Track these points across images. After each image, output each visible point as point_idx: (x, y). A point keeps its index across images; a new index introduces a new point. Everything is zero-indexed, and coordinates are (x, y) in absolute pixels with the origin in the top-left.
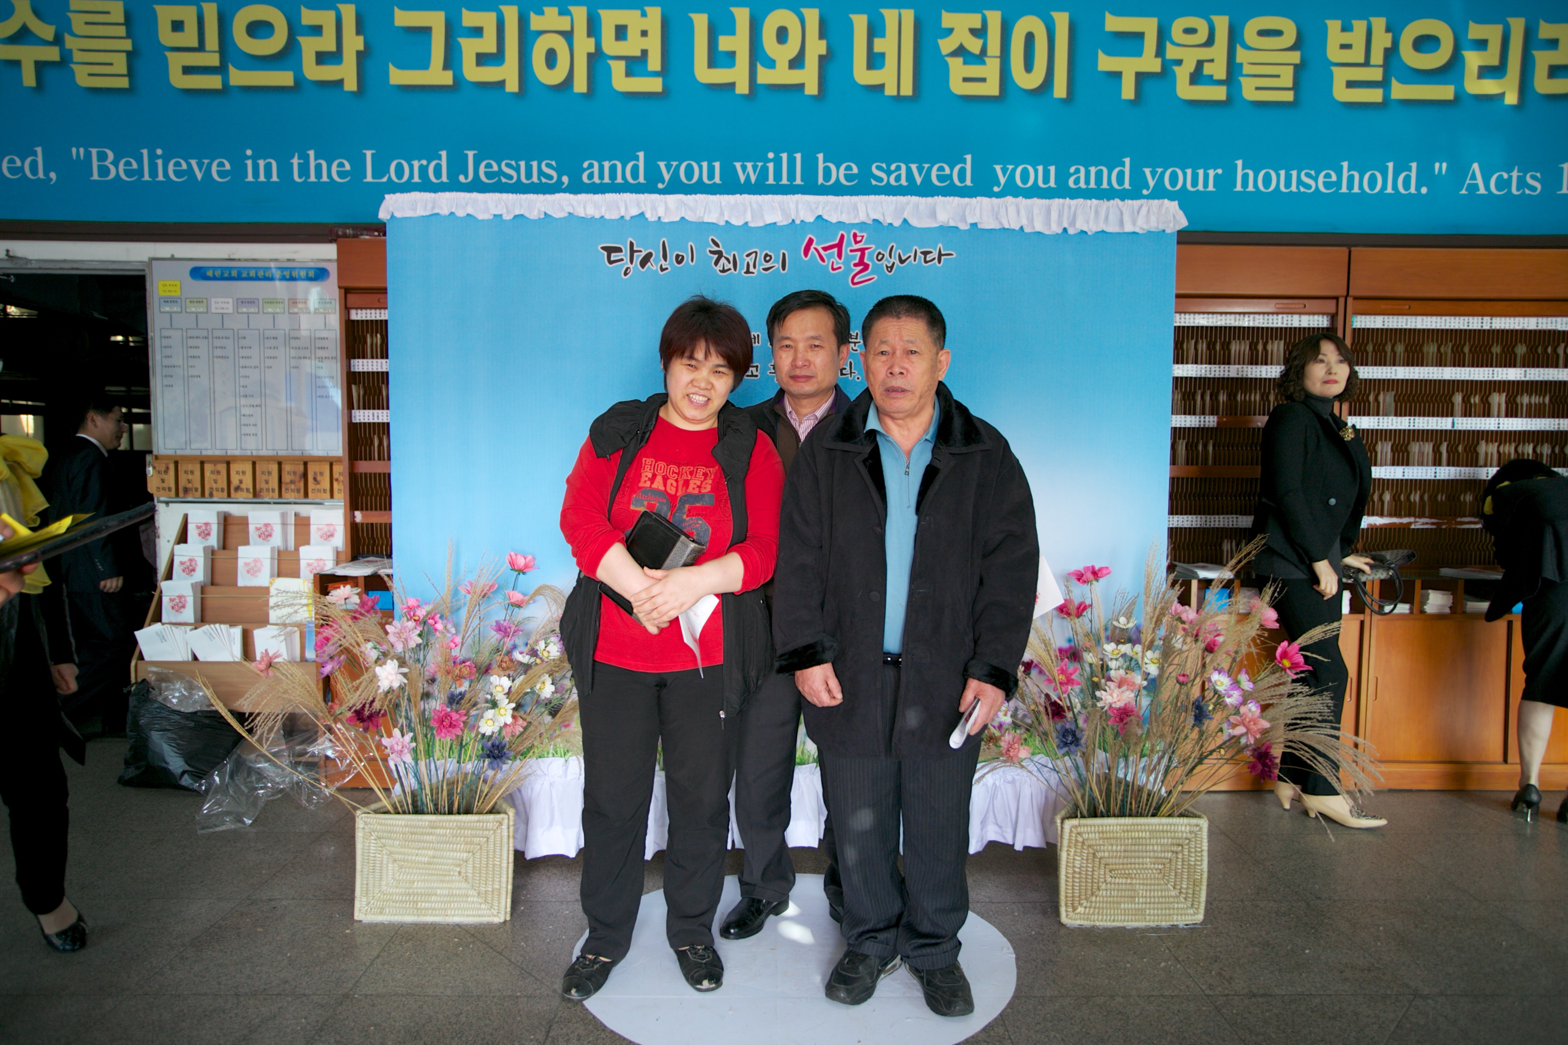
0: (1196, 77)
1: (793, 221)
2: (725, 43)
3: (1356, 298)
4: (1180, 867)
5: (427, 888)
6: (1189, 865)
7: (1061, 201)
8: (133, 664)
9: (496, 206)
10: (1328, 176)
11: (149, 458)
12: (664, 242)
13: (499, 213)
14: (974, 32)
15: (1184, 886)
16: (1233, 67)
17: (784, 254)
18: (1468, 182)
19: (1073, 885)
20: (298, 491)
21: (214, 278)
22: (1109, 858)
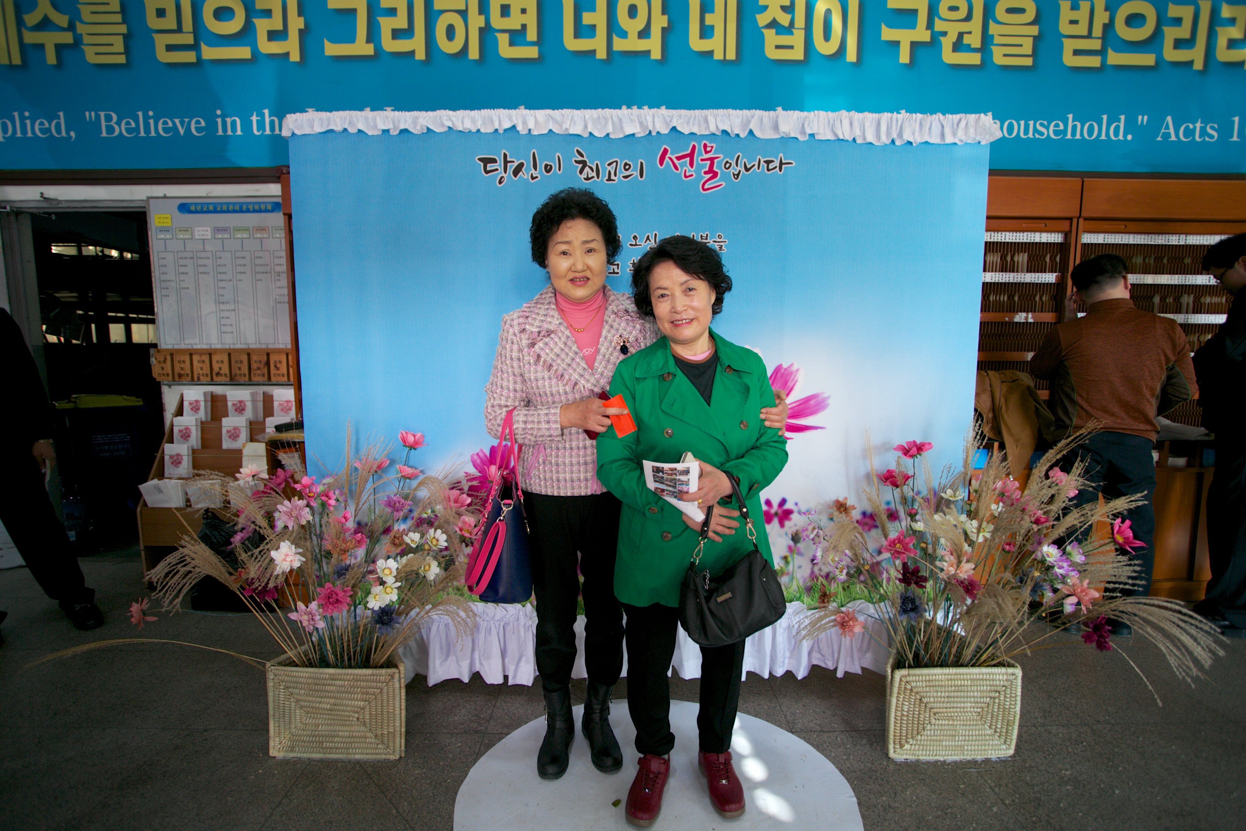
0: (958, 46)
1: (650, 132)
2: (587, 18)
3: (1086, 219)
4: (996, 710)
5: (330, 731)
6: (1004, 708)
7: (889, 115)
8: (139, 510)
9: (384, 122)
10: (1057, 125)
11: (152, 351)
12: (534, 154)
13: (387, 128)
14: (784, 8)
15: (999, 726)
16: (986, 38)
17: (642, 163)
18: (1163, 131)
19: (901, 726)
20: (263, 375)
21: (196, 212)
22: (934, 702)
